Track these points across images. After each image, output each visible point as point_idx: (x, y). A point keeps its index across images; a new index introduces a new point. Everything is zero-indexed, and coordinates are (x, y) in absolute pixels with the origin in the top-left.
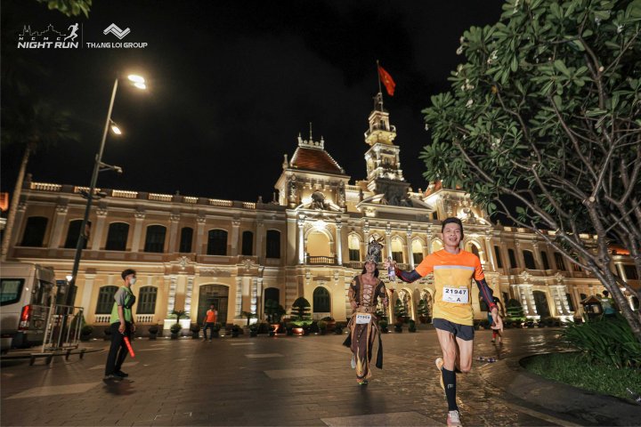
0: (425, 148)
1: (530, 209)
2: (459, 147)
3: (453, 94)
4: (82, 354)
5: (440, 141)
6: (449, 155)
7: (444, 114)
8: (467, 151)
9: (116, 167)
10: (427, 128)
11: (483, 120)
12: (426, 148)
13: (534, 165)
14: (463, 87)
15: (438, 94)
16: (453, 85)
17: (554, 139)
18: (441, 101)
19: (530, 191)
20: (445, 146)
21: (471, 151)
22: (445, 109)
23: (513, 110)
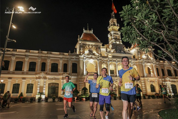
1: (163, 51)
2: (135, 27)
5: (127, 25)
6: (131, 31)
7: (128, 13)
8: (138, 29)
9: (14, 40)
10: (122, 20)
12: (122, 28)
13: (162, 31)
14: (135, 2)
15: (125, 6)
17: (173, 22)
18: (126, 8)
19: (163, 44)
20: (130, 27)
21: (140, 29)
22: (128, 11)
23: (155, 10)
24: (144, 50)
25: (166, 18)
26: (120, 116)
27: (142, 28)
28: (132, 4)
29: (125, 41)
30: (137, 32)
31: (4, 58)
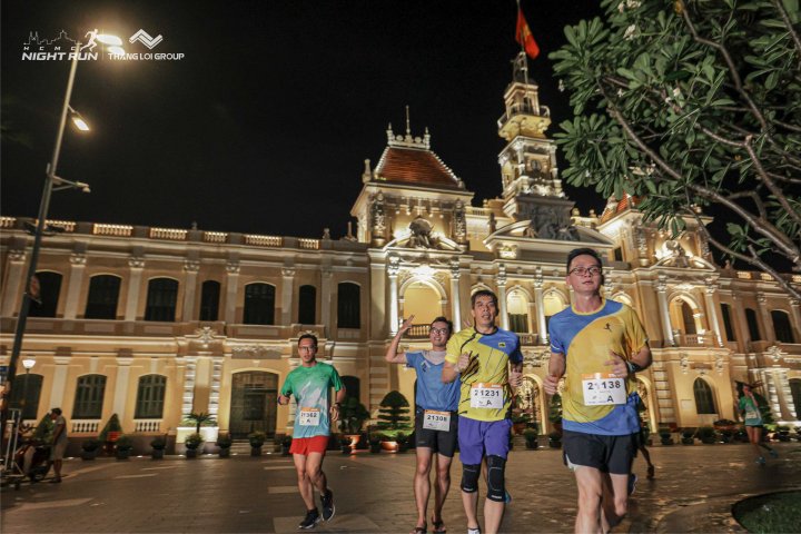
0: (561, 126)
1: (751, 228)
2: (620, 119)
3: (604, 19)
5: (587, 111)
6: (605, 137)
7: (588, 58)
8: (635, 129)
9: (79, 184)
10: (562, 88)
11: (653, 62)
12: (565, 125)
14: (621, 6)
15: (577, 24)
17: (797, 95)
18: (583, 34)
19: (752, 194)
20: (597, 120)
21: (646, 127)
22: (591, 48)
23: (714, 41)
24: (663, 225)
25: (767, 74)
26: (554, 521)
27: (656, 125)
28: (607, 13)
29: (577, 183)
30: (631, 140)
31: (39, 265)
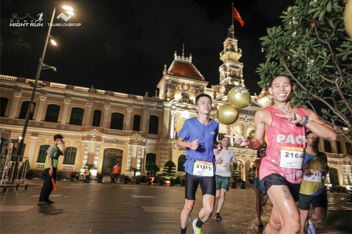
0: (260, 65)
1: (331, 110)
2: (286, 66)
3: (283, 27)
4: (26, 187)
5: (271, 61)
6: (277, 71)
7: (276, 41)
8: (290, 68)
9: (52, 67)
10: (262, 51)
11: (303, 46)
12: (262, 65)
13: (337, 80)
14: (290, 23)
15: (272, 27)
16: (283, 21)
18: (274, 32)
19: (332, 98)
20: (274, 64)
21: (293, 69)
22: (276, 38)
23: (325, 40)
25: (343, 55)
28: (284, 24)
